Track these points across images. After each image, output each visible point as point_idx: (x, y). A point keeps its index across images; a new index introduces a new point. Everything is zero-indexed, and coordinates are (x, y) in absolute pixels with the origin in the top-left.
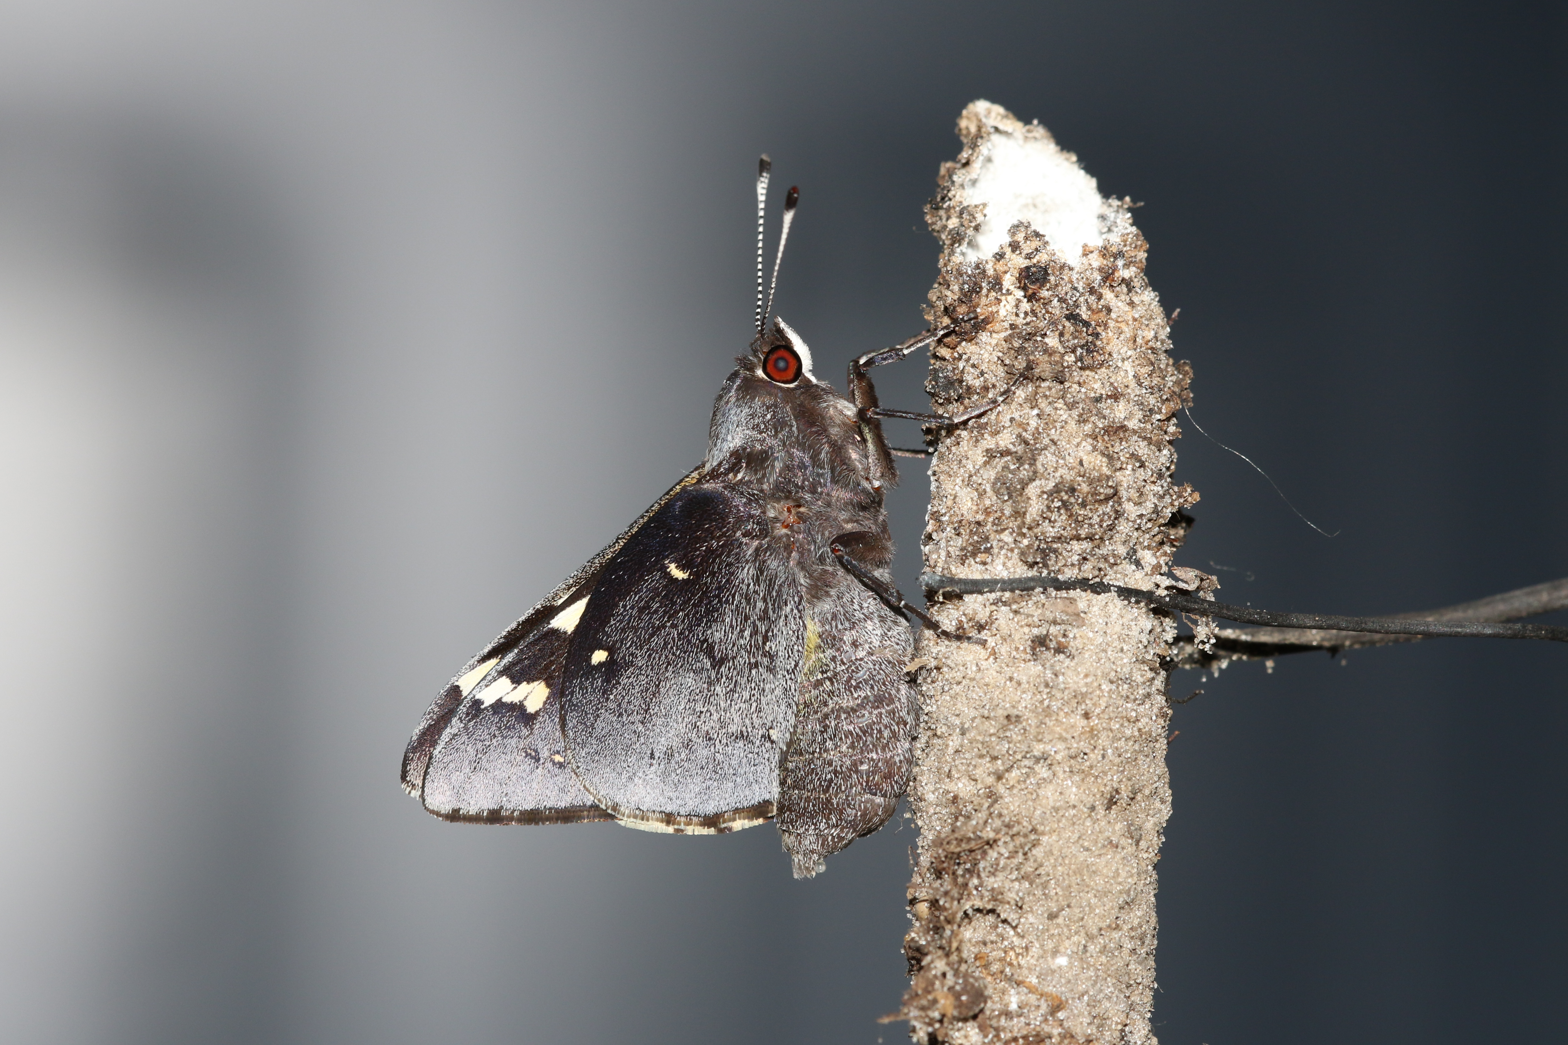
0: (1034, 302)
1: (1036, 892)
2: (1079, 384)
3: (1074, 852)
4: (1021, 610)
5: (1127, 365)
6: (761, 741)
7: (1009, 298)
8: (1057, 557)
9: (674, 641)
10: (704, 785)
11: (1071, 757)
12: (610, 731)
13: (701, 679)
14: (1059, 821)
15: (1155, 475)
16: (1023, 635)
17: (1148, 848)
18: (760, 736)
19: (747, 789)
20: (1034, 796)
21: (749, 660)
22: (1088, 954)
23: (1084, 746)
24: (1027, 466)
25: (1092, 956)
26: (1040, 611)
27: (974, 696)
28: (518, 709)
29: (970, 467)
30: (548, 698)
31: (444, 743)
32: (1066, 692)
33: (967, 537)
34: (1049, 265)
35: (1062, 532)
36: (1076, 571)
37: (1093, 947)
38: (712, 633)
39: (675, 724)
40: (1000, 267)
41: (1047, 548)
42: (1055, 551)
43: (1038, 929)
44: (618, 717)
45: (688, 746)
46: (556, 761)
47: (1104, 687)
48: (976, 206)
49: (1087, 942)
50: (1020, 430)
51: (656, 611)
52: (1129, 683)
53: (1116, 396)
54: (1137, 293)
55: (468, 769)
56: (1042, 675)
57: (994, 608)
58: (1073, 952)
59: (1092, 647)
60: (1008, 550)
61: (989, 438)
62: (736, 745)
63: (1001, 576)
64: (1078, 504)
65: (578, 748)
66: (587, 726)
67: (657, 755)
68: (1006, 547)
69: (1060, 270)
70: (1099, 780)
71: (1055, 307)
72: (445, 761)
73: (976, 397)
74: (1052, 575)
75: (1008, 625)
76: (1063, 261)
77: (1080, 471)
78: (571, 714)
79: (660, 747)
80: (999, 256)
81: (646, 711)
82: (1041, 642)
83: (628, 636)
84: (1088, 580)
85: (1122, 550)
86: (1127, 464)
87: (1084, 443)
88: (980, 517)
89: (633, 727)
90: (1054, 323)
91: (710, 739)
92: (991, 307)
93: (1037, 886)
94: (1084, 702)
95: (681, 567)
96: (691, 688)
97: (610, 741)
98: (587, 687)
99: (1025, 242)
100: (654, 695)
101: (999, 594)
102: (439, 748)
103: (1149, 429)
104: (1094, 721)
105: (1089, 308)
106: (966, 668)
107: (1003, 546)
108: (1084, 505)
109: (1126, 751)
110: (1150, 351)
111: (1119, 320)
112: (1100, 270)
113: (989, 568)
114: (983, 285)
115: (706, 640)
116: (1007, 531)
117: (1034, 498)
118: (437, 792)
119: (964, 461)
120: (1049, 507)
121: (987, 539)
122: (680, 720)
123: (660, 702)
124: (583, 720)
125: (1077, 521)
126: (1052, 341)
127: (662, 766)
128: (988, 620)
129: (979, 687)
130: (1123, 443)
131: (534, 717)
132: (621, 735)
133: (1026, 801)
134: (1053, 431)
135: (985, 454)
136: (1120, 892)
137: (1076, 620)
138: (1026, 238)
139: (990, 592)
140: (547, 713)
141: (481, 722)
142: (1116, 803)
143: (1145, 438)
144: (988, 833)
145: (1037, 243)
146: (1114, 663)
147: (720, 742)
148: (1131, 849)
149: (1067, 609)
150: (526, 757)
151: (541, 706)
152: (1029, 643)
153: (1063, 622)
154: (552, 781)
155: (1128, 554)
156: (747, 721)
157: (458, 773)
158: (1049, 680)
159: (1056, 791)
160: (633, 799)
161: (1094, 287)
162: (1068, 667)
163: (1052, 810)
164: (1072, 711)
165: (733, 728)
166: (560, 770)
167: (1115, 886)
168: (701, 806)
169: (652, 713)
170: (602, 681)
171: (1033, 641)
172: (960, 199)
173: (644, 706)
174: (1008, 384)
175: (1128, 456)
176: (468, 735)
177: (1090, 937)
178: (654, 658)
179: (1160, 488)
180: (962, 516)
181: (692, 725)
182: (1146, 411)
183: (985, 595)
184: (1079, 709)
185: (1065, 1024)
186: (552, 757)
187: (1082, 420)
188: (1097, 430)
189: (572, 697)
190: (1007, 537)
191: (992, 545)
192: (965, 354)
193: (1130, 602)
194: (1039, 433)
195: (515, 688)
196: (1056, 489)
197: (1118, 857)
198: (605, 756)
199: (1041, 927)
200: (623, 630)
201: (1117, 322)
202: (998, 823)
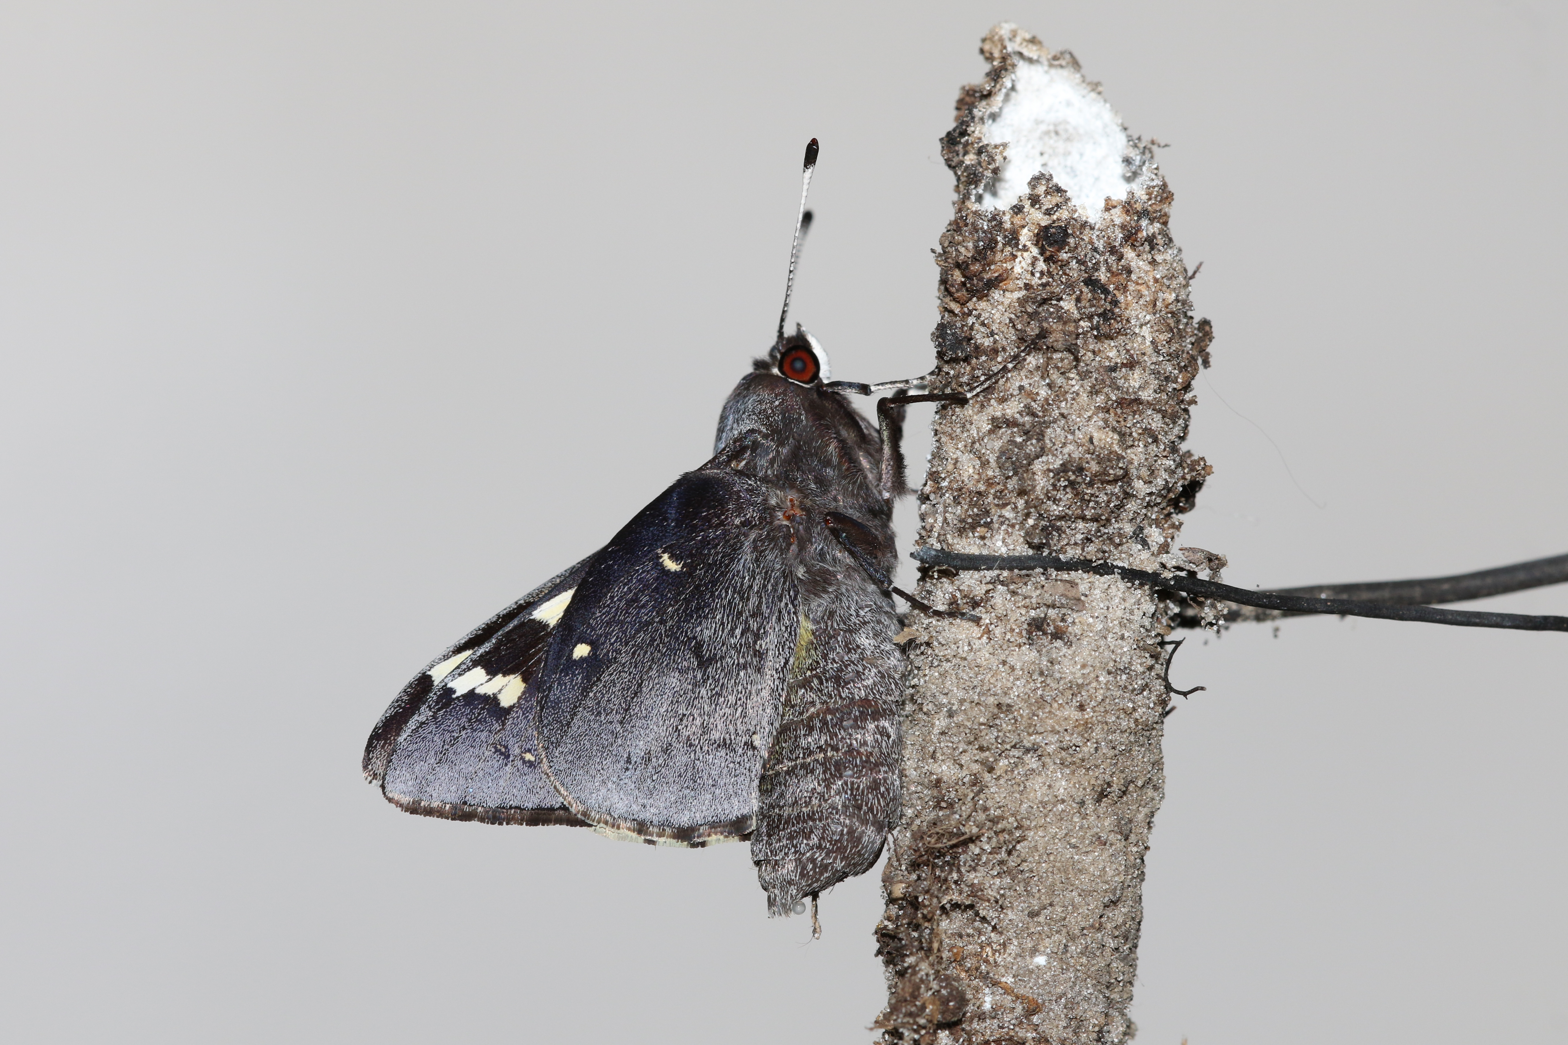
0: (1051, 264)
1: (1018, 889)
2: (1094, 352)
3: (1060, 850)
4: (1020, 591)
5: (1146, 331)
6: (743, 749)
7: (1025, 254)
8: (1060, 535)
9: (661, 638)
10: (681, 794)
11: (1062, 749)
12: (586, 730)
13: (686, 680)
14: (1046, 816)
15: (1168, 449)
16: (1020, 616)
17: (1138, 842)
18: (743, 744)
19: (726, 802)
20: (1022, 788)
21: (738, 661)
22: (1069, 955)
23: (1077, 740)
24: (1034, 441)
25: (1072, 957)
26: (1038, 592)
27: (965, 677)
28: (491, 702)
29: (974, 433)
30: (524, 693)
31: (410, 730)
32: (1062, 682)
33: (966, 507)
34: (1070, 222)
35: (1067, 511)
36: (1079, 551)
37: (1074, 948)
38: (702, 630)
39: (655, 727)
40: (1018, 220)
41: (1050, 526)
42: (1059, 529)
43: (1017, 926)
44: (596, 717)
45: (667, 750)
46: (527, 759)
47: (1101, 679)
48: (996, 147)
49: (1067, 941)
50: (1029, 400)
51: (643, 606)
52: (1128, 673)
53: (1131, 365)
54: (1160, 251)
55: (433, 760)
56: (1037, 662)
57: (991, 587)
58: (1052, 952)
59: (1091, 635)
60: (1008, 525)
61: (995, 404)
62: (718, 754)
63: (1000, 552)
64: (1086, 484)
65: (551, 747)
66: (562, 726)
67: (634, 759)
68: (1007, 522)
69: (1081, 229)
70: (1091, 773)
71: (1073, 269)
72: (409, 749)
73: (984, 358)
74: (1054, 554)
75: (1004, 605)
76: (1084, 219)
77: (1089, 449)
78: (547, 711)
79: (638, 751)
80: (1018, 209)
81: (626, 710)
82: (1037, 625)
83: (613, 631)
84: (1091, 561)
85: (1129, 529)
86: (1139, 440)
87: (1095, 418)
88: (982, 487)
89: (610, 727)
90: (1070, 285)
91: (691, 745)
92: (1006, 263)
93: (1019, 882)
94: (1080, 693)
95: (673, 557)
96: (675, 689)
97: (586, 741)
98: (566, 684)
99: (1046, 197)
100: (636, 694)
101: (997, 572)
102: (404, 736)
103: (1164, 400)
104: (1089, 713)
105: (1109, 270)
106: (958, 647)
107: (1003, 520)
108: (1091, 484)
109: (1121, 744)
110: (1170, 315)
111: (1140, 282)
112: (1123, 227)
113: (988, 544)
114: (999, 238)
115: (695, 638)
116: (1009, 506)
117: (1039, 473)
118: (399, 780)
119: (968, 426)
120: (1054, 485)
121: (987, 513)
122: (661, 723)
123: (642, 702)
124: (559, 718)
125: (1083, 499)
126: (1068, 305)
127: (638, 772)
128: (984, 597)
129: (970, 668)
130: (1136, 416)
131: (509, 710)
132: (598, 736)
133: (1013, 793)
134: (1064, 403)
135: (990, 422)
136: (1106, 891)
137: (1076, 605)
138: (1047, 193)
139: (988, 569)
140: (522, 709)
141: (451, 711)
142: (1106, 796)
143: (1159, 411)
144: (971, 829)
145: (1058, 198)
146: (1113, 652)
147: (701, 748)
148: (1120, 845)
149: (1067, 593)
150: (495, 753)
151: (516, 701)
152: (1025, 626)
153: (1062, 606)
154: (520, 780)
155: (1134, 533)
156: (731, 728)
157: (422, 763)
158: (1045, 668)
159: (1045, 784)
160: (605, 804)
161: (1115, 246)
162: (1064, 655)
163: (1040, 805)
164: (1067, 703)
165: (716, 735)
166: (530, 770)
167: (1100, 885)
168: (675, 816)
169: (632, 713)
170: (582, 679)
171: (1029, 624)
172: (979, 135)
173: (624, 706)
174: (1018, 348)
175: (1140, 431)
176: (436, 724)
177: (1072, 938)
178: (639, 655)
179: (1172, 463)
180: (963, 482)
181: (673, 728)
182: (1161, 380)
183: (982, 573)
184: (1074, 701)
185: (1041, 1029)
186: (523, 755)
187: (1094, 392)
188: (1110, 403)
189: (549, 692)
190: (1008, 513)
191: (992, 520)
192: (976, 310)
193: (1133, 584)
194: (1049, 404)
195: (490, 679)
196: (1063, 467)
197: (1106, 855)
198: (580, 757)
199: (1020, 925)
200: (609, 624)
201: (1138, 284)
202: (981, 817)
